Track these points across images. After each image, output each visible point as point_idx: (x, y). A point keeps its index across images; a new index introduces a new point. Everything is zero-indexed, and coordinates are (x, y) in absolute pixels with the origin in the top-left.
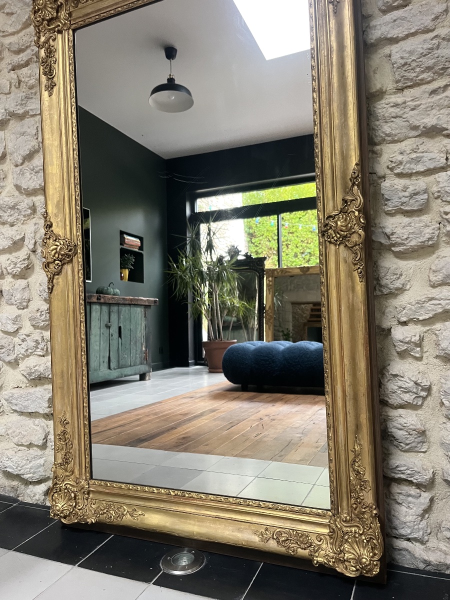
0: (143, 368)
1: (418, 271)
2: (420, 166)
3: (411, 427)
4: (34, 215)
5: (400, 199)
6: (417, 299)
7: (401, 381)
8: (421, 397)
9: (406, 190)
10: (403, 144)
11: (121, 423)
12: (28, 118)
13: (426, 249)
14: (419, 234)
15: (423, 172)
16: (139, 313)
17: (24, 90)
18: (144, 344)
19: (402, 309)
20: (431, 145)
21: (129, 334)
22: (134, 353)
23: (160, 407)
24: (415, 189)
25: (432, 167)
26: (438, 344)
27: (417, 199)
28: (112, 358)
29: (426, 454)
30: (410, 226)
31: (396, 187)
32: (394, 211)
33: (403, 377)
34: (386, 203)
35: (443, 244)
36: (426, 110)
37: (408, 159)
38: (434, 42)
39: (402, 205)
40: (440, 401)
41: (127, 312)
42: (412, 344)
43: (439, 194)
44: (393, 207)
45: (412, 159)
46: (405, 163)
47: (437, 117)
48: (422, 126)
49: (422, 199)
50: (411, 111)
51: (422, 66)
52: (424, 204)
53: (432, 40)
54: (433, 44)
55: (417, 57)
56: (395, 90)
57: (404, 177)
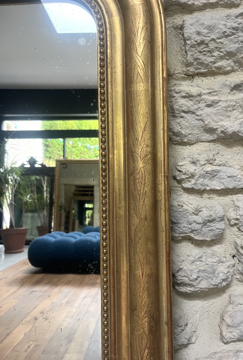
1: (205, 315)
2: (214, 182)
5: (190, 224)
9: (198, 214)
10: (194, 148)
14: (211, 273)
15: (219, 190)
20: (229, 157)
24: (211, 216)
25: (231, 187)
27: (212, 228)
30: (201, 261)
31: (185, 207)
32: (180, 238)
36: (226, 108)
37: (202, 172)
39: (191, 232)
43: (236, 222)
45: (207, 172)
46: (198, 176)
47: (239, 121)
48: (219, 132)
49: (217, 229)
50: (206, 108)
51: (222, 50)
52: (219, 234)
53: (237, 17)
54: (238, 22)
55: (218, 35)
56: (183, 76)
57: (194, 194)
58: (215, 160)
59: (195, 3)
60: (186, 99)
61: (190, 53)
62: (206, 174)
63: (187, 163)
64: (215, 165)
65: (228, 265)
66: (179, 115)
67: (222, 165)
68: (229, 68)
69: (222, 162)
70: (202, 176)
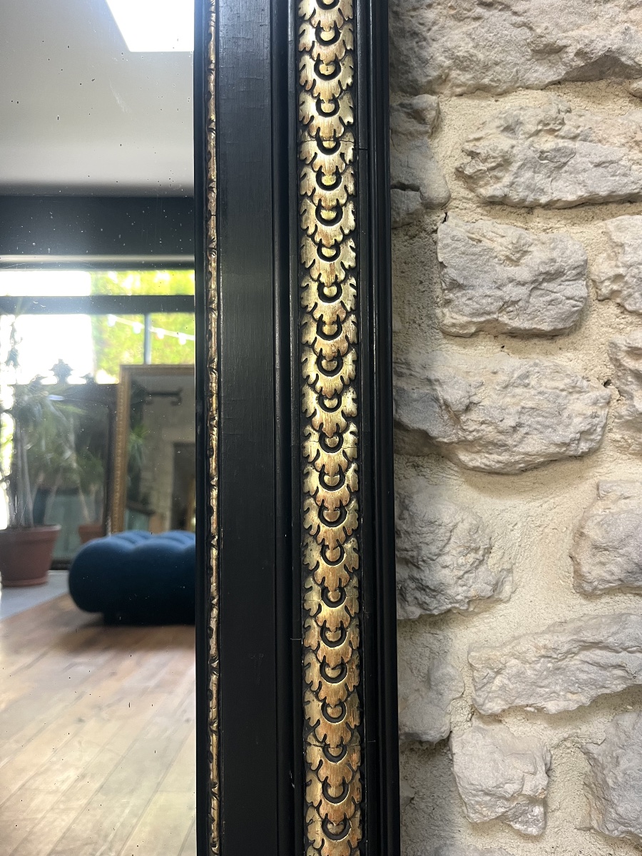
1: (536, 536)
2: (560, 184)
5: (498, 288)
10: (506, 104)
14: (553, 415)
15: (571, 206)
20: (599, 118)
24: (553, 260)
25: (603, 191)
27: (553, 296)
30: (526, 386)
31: (486, 243)
32: (473, 329)
34: (451, 295)
37: (530, 153)
39: (501, 310)
43: (615, 287)
44: (473, 315)
45: (541, 155)
46: (519, 163)
48: (572, 55)
49: (568, 298)
52: (574, 312)
57: (507, 218)
58: (563, 123)
62: (540, 158)
63: (491, 132)
64: (563, 137)
65: (594, 396)
66: (469, 14)
67: (580, 138)
69: (580, 129)
70: (529, 165)
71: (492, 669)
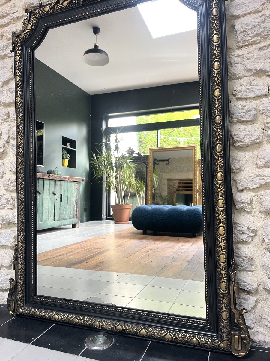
0: (75, 221)
1: (250, 158)
2: (252, 94)
3: (245, 255)
4: (8, 119)
5: (240, 114)
6: (249, 175)
7: (239, 226)
8: (251, 236)
9: (243, 108)
10: (242, 80)
11: (61, 253)
12: (7, 58)
13: (255, 145)
14: (251, 135)
15: (254, 97)
16: (73, 187)
17: (5, 41)
18: (76, 206)
19: (240, 182)
20: (259, 81)
21: (67, 199)
22: (70, 211)
23: (85, 244)
24: (249, 108)
25: (260, 94)
26: (261, 203)
27: (250, 114)
28: (56, 214)
29: (253, 272)
30: (246, 131)
31: (237, 106)
32: (236, 121)
33: (240, 224)
34: (231, 116)
35: (265, 142)
36: (256, 59)
37: (245, 89)
38: (262, 18)
39: (241, 117)
40: (262, 239)
41: (66, 185)
42: (246, 203)
43: (263, 111)
44: (235, 119)
45: (248, 89)
46: (243, 91)
47: (263, 64)
48: (254, 70)
49: (253, 114)
50: (247, 60)
51: (254, 33)
52: (254, 117)
53: (260, 17)
54: (261, 19)
55: (251, 27)
56: (237, 48)
57: (242, 101)
58: (252, 83)
59: (241, 14)
60: (237, 58)
61: (239, 37)
62: (247, 90)
64: (252, 86)
65: (260, 132)
67: (255, 85)
68: (259, 41)
71: (240, 181)
